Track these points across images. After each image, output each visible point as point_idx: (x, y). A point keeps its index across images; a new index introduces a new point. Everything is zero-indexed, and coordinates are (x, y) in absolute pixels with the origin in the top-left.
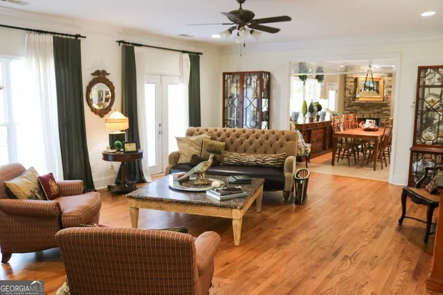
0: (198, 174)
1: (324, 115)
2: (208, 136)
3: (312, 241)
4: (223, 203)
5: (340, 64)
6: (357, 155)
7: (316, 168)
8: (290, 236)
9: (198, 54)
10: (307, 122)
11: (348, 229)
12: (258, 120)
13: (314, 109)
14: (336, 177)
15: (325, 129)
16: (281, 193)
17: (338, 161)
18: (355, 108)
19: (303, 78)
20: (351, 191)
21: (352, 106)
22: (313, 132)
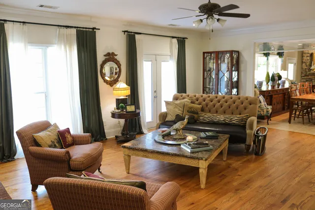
0: (177, 130)
1: (284, 83)
2: (189, 101)
3: (266, 187)
4: (192, 155)
5: (298, 42)
6: (310, 115)
7: (276, 125)
8: (247, 183)
9: (184, 38)
10: (270, 88)
11: (297, 179)
12: (229, 88)
13: (275, 79)
14: (291, 133)
15: (284, 94)
16: (243, 146)
17: (294, 120)
18: (310, 77)
19: (267, 55)
20: (303, 145)
21: (308, 76)
22: (274, 96)
